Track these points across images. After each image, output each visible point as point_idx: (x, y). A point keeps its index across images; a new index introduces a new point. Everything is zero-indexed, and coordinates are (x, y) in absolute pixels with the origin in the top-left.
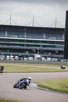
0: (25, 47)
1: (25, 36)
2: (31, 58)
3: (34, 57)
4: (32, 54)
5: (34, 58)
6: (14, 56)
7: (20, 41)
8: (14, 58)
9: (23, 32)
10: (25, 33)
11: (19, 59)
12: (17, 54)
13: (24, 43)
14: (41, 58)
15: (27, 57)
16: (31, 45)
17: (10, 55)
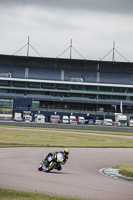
0: (97, 100)
1: (98, 79)
2: (108, 121)
3: (113, 118)
4: (111, 114)
5: (114, 120)
6: (77, 116)
7: (88, 88)
8: (77, 119)
9: (94, 72)
10: (98, 74)
11: (87, 123)
12: (82, 112)
13: (96, 93)
14: (127, 121)
15: (102, 118)
16: (109, 97)
17: (69, 115)
